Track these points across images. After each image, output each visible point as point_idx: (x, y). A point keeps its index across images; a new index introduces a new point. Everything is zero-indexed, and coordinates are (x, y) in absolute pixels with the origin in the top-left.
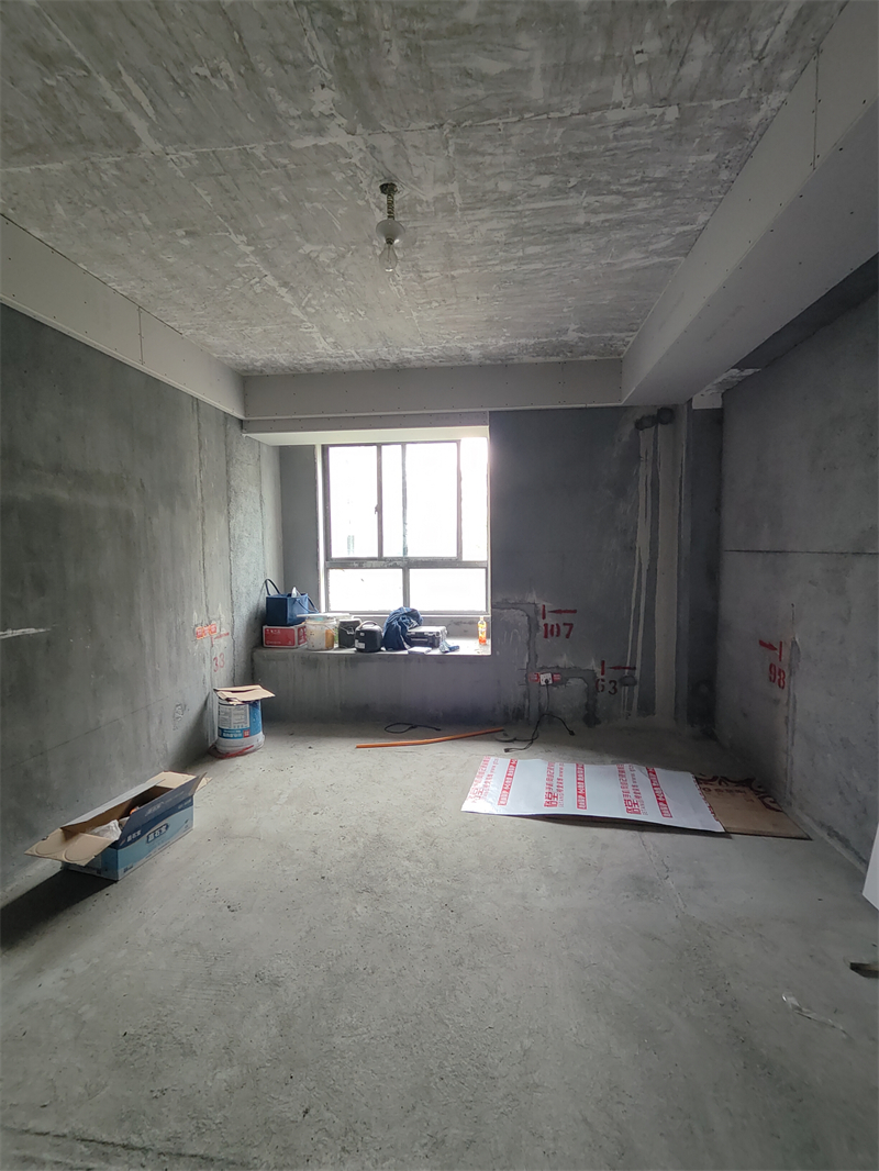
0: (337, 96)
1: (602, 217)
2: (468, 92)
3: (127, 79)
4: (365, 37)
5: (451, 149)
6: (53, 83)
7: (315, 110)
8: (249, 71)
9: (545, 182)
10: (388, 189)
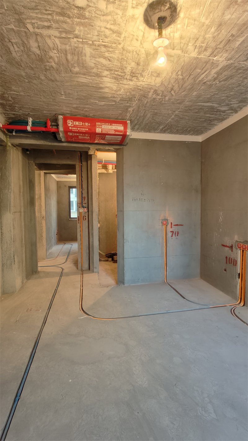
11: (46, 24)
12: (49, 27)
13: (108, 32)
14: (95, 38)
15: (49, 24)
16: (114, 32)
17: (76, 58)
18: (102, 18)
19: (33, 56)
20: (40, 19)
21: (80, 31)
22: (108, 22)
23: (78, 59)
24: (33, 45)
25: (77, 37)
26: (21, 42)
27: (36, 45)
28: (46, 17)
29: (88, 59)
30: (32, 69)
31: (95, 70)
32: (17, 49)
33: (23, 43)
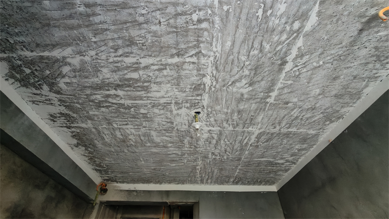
11: (124, 123)
12: (127, 124)
13: (164, 123)
14: (157, 127)
15: (126, 123)
16: (168, 122)
17: (147, 138)
18: (158, 117)
19: (119, 140)
20: (121, 121)
21: (146, 124)
22: (162, 118)
23: (148, 139)
24: (118, 134)
25: (145, 127)
26: (110, 133)
27: (120, 134)
28: (124, 120)
29: (155, 138)
30: (119, 147)
31: (161, 144)
32: (108, 137)
33: (112, 133)
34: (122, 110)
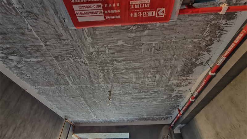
0: (103, 80)
1: (147, 96)
2: (123, 80)
3: (71, 77)
4: (108, 73)
5: (121, 86)
6: (59, 77)
7: (99, 81)
8: (90, 76)
9: (137, 91)
10: (110, 92)
23: (138, 76)
29: (134, 77)
31: (130, 72)
34: (147, 91)
